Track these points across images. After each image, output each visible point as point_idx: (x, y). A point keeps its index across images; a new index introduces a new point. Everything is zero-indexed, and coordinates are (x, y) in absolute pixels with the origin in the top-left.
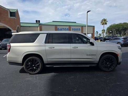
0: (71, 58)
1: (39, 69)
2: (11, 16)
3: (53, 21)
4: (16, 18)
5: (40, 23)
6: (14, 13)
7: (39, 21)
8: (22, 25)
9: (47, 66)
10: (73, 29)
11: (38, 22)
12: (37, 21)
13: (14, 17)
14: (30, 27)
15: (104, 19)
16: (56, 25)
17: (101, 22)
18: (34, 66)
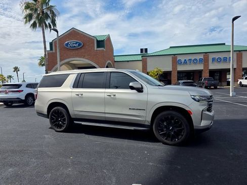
0: (105, 113)
1: (65, 126)
2: (98, 47)
3: (171, 47)
4: (105, 50)
5: (148, 53)
6: (103, 41)
7: (146, 50)
8: (116, 59)
9: (75, 122)
10: (213, 59)
11: (144, 51)
12: (142, 50)
13: (102, 47)
14: (128, 61)
16: (174, 54)
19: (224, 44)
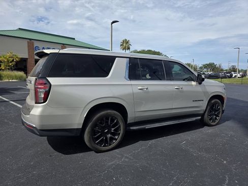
0: (172, 109)
1: (118, 138)
9: (131, 128)
15: (126, 40)
16: (30, 39)
17: (121, 45)
18: (107, 133)
19: (74, 39)
